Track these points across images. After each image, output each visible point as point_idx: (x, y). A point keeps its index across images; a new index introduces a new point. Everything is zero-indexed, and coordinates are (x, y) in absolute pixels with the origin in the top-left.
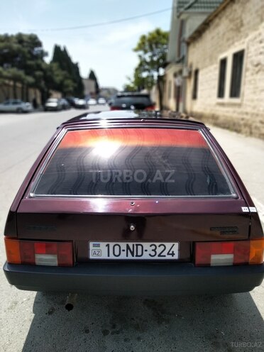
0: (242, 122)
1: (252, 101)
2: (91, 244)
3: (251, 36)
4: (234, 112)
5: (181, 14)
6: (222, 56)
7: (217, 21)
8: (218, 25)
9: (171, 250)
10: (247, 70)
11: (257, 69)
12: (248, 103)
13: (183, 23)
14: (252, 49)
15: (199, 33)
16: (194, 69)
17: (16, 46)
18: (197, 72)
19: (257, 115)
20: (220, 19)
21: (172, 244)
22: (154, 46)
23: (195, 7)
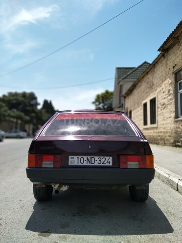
0: (159, 138)
1: (163, 124)
2: (70, 157)
3: (158, 90)
4: (154, 132)
5: (120, 82)
6: (144, 102)
7: (140, 84)
8: (140, 86)
9: (108, 161)
10: (158, 108)
11: (163, 107)
12: (161, 126)
13: (121, 87)
14: (159, 96)
15: (130, 91)
16: (129, 111)
17: (21, 99)
18: (131, 112)
19: (167, 132)
20: (141, 83)
21: (109, 157)
22: (105, 100)
23: (128, 78)
